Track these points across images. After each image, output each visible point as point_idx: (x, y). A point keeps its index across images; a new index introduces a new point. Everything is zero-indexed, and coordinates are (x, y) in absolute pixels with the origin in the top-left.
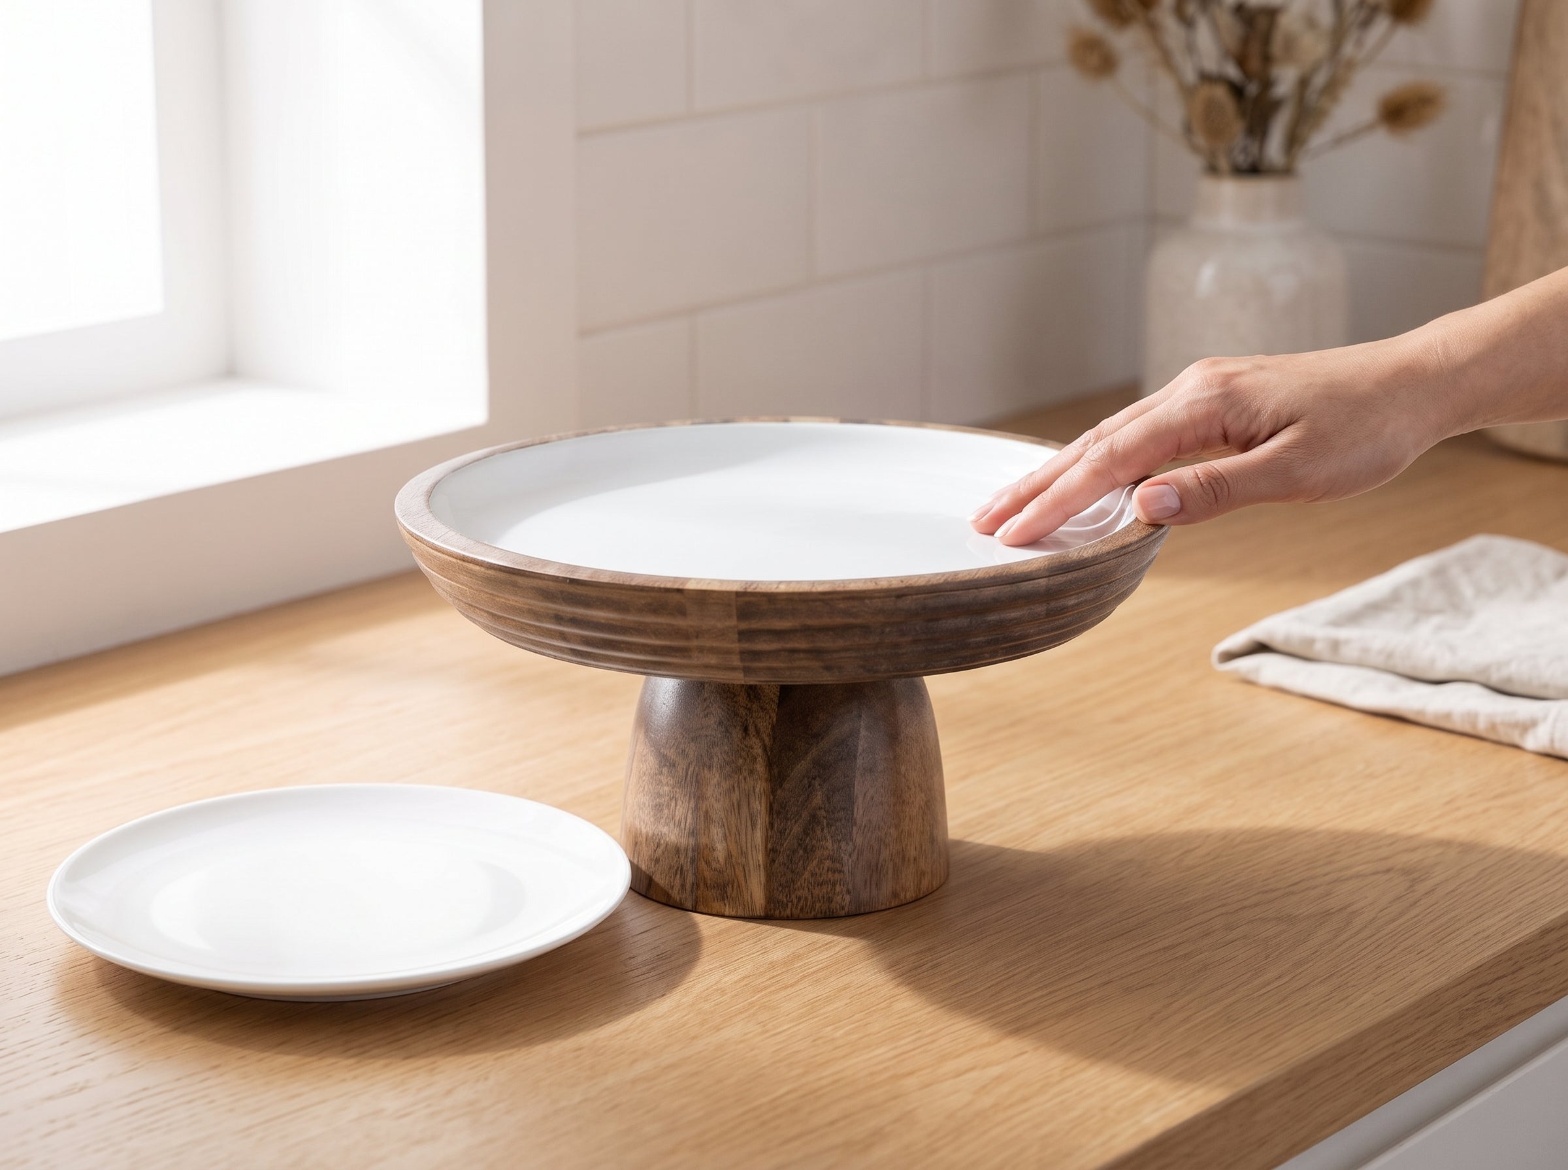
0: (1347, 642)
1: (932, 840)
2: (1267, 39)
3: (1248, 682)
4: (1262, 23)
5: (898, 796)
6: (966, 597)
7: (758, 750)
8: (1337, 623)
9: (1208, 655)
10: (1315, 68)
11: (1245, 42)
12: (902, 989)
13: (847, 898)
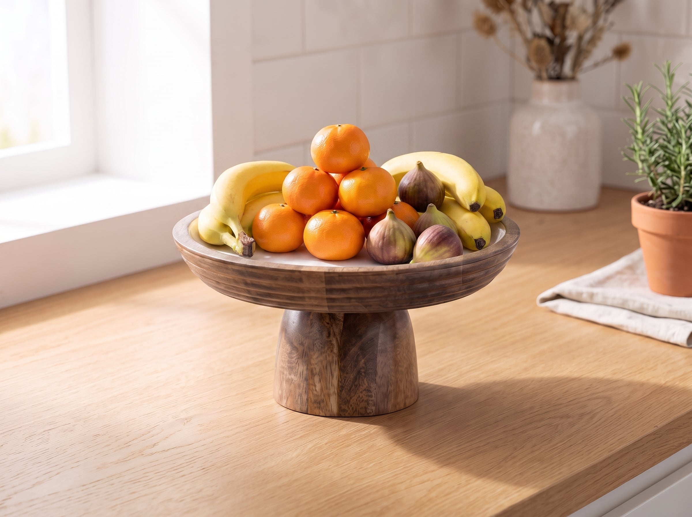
0: (597, 294)
1: (411, 382)
2: (564, 19)
3: (552, 312)
4: (562, 10)
5: (396, 363)
6: (428, 274)
7: (334, 342)
8: (592, 286)
9: (535, 300)
10: (586, 31)
11: (554, 19)
12: (397, 447)
13: (374, 408)
